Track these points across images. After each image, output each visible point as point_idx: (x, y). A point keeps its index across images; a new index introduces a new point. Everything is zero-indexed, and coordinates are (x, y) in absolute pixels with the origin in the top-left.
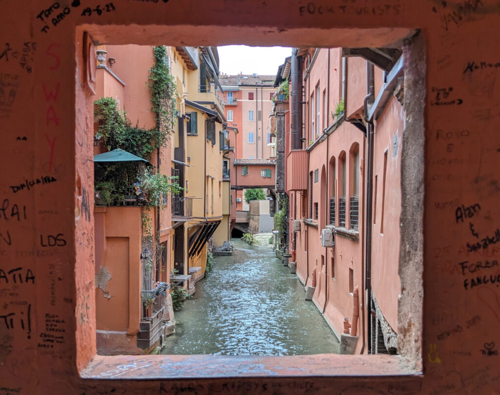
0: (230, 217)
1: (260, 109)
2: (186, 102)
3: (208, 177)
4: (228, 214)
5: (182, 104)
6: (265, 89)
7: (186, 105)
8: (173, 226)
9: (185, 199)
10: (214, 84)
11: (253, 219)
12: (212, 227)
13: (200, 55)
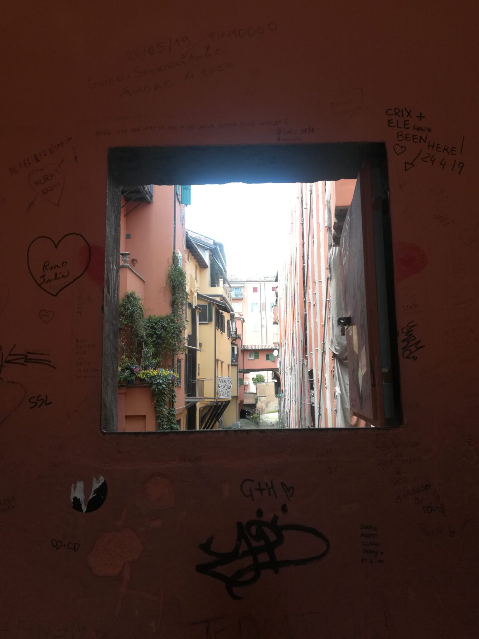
0: (238, 398)
1: (263, 301)
2: (198, 295)
3: (218, 360)
4: (237, 395)
5: (195, 297)
6: (267, 284)
7: (198, 298)
8: (187, 406)
9: (197, 380)
10: (222, 279)
11: (260, 400)
12: (222, 407)
13: (210, 256)
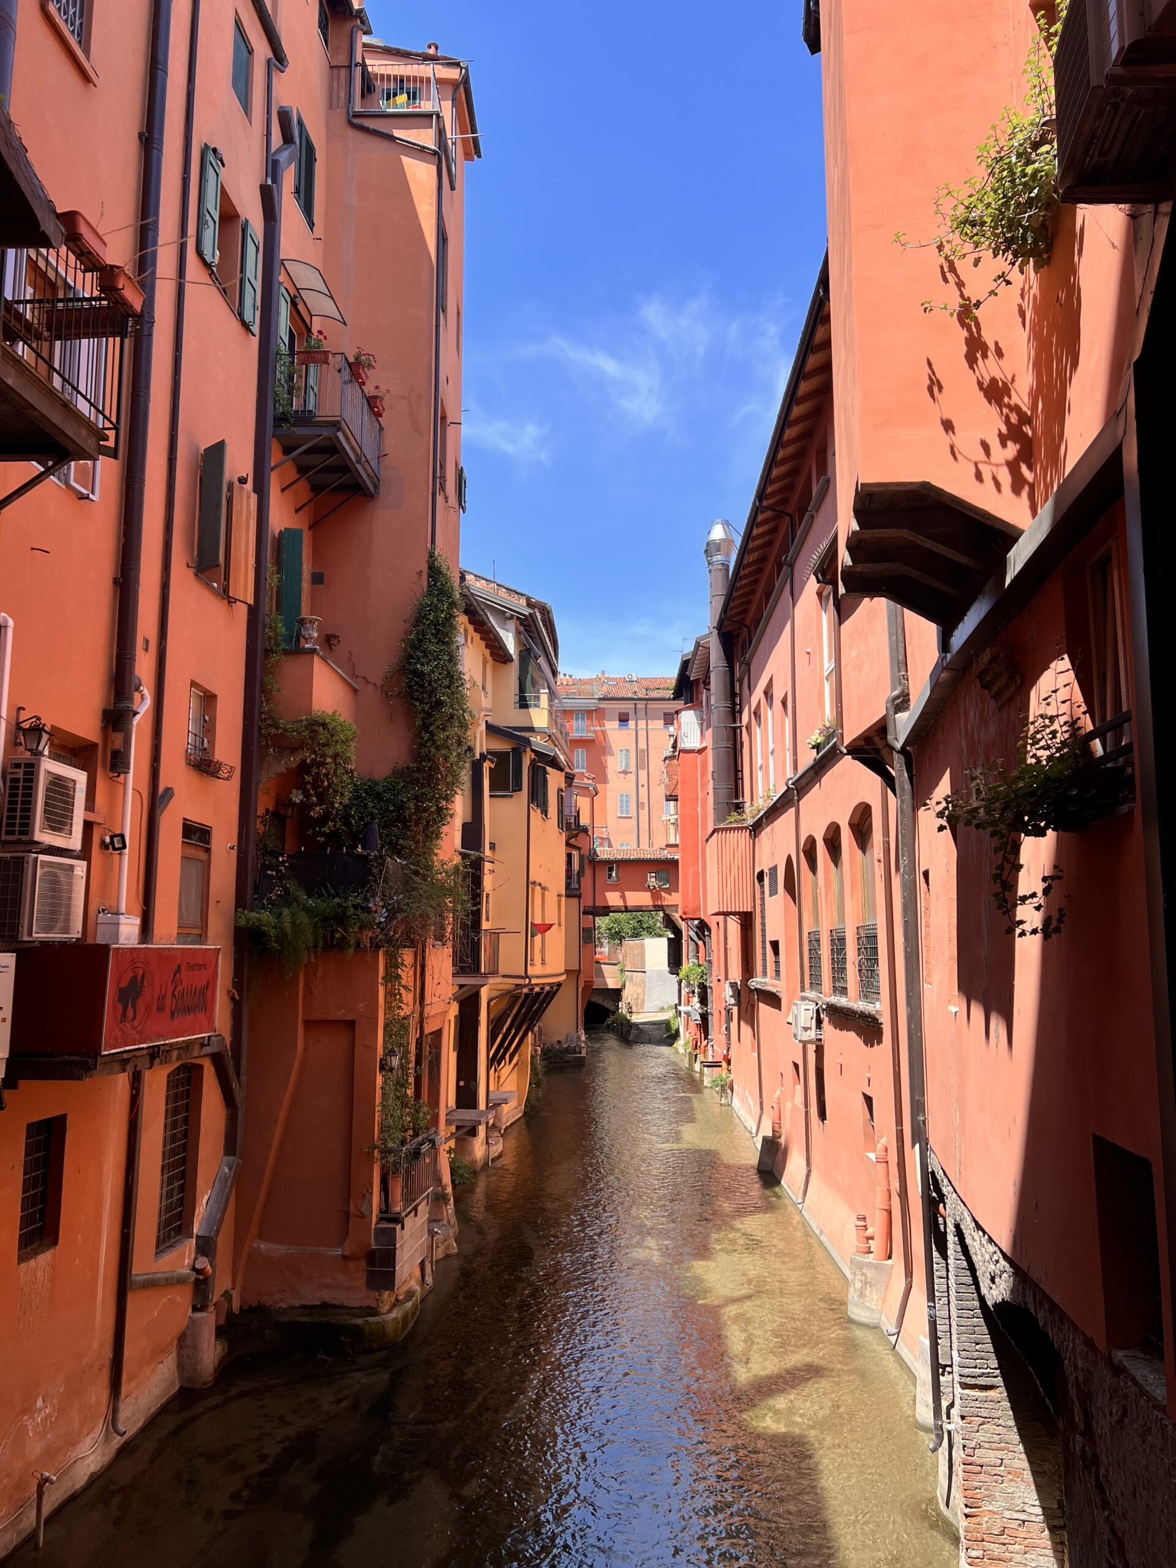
0: (581, 975)
1: (642, 746)
2: (489, 727)
3: (534, 884)
4: (577, 968)
6: (652, 706)
7: (488, 733)
8: (457, 994)
9: (482, 934)
10: (546, 691)
11: (632, 980)
12: (542, 997)
13: (518, 635)
